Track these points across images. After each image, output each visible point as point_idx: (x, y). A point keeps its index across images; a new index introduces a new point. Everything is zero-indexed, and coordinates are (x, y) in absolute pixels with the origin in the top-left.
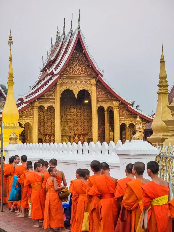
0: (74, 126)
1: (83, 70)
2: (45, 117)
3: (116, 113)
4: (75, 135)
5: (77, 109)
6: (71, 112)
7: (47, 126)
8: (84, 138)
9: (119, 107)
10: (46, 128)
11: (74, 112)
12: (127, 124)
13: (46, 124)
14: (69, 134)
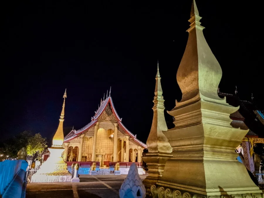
0: (106, 150)
1: (111, 118)
2: (90, 144)
3: (127, 142)
4: (106, 154)
5: (108, 140)
6: (104, 141)
7: (90, 149)
8: (110, 156)
9: (129, 139)
10: (89, 150)
11: (106, 142)
12: (133, 149)
13: (90, 148)
14: (103, 154)
